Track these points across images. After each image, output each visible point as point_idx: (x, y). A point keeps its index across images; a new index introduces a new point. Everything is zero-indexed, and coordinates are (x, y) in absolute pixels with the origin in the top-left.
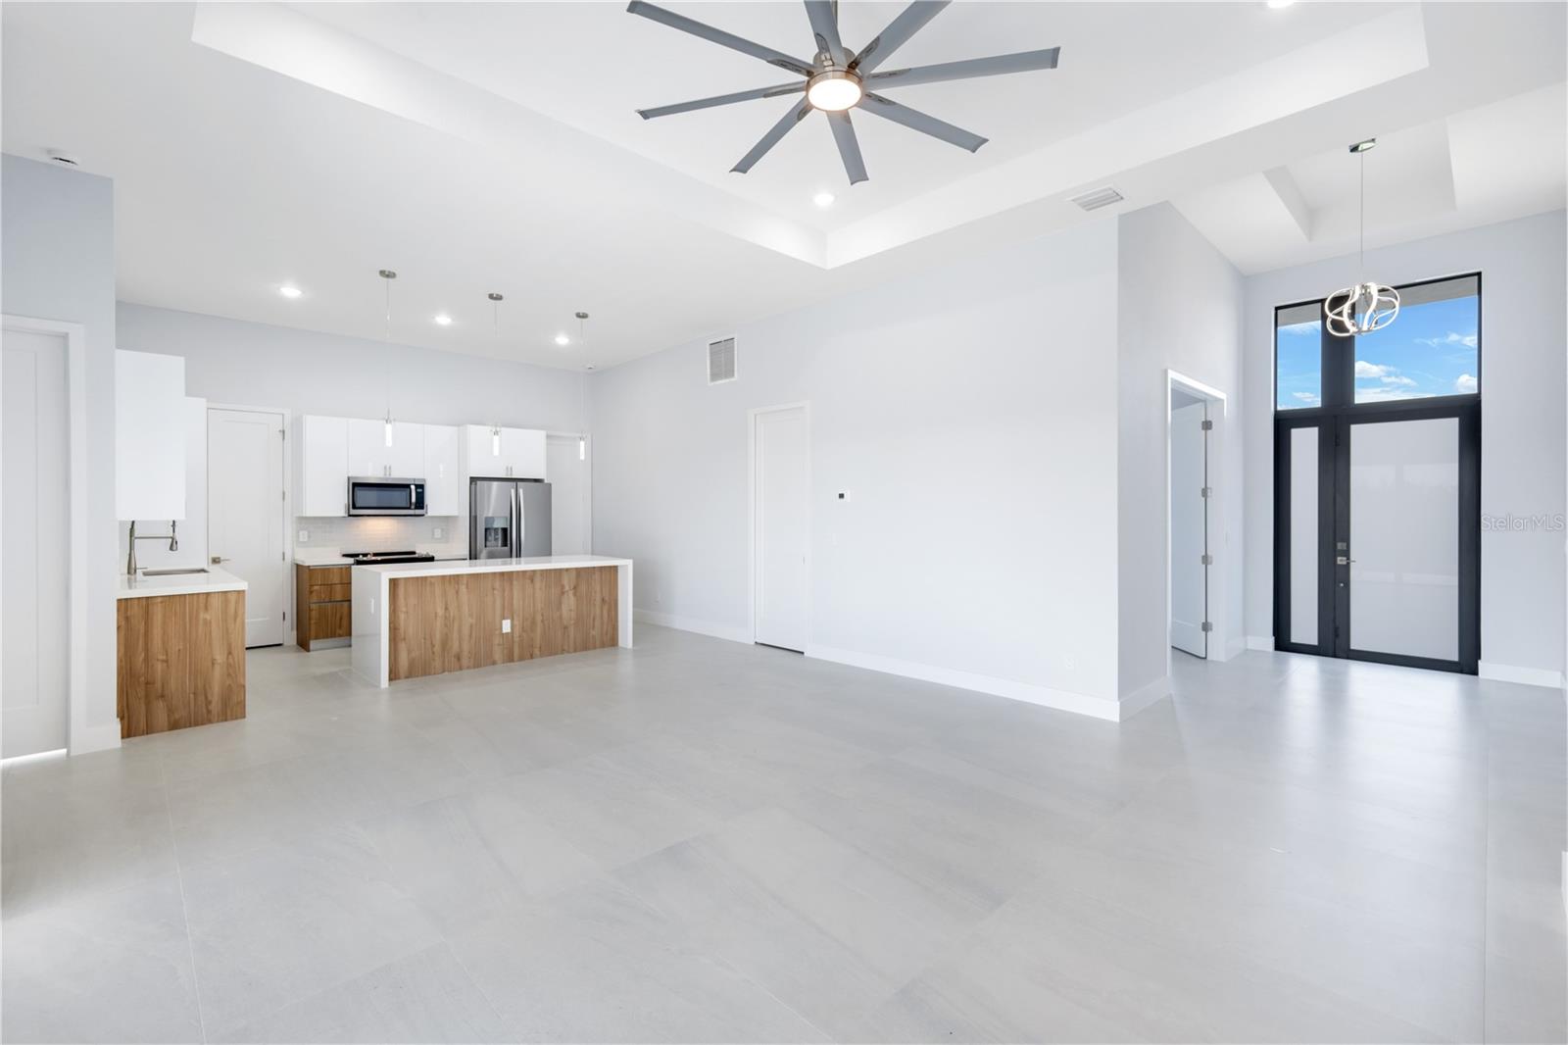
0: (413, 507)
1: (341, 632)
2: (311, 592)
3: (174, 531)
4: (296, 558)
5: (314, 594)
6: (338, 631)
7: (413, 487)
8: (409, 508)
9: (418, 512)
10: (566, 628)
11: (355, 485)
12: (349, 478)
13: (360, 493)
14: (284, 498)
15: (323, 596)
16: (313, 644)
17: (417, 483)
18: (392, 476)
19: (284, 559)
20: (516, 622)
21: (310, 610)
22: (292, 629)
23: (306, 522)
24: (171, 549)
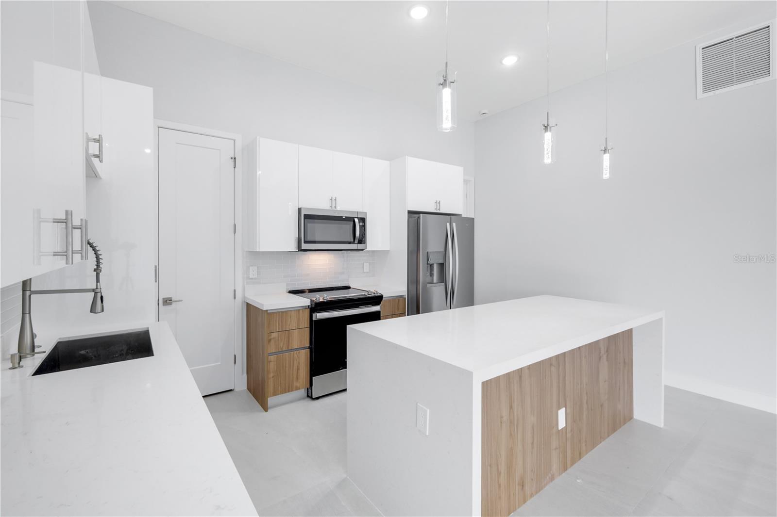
0: (356, 241)
1: (298, 385)
2: (270, 341)
3: (98, 281)
4: (246, 296)
5: (272, 341)
6: (296, 384)
7: (356, 220)
8: (354, 242)
9: (360, 246)
10: (602, 406)
11: (307, 217)
12: (300, 210)
13: (311, 225)
14: (235, 232)
15: (281, 345)
16: (271, 401)
17: (360, 216)
18: (338, 208)
19: (235, 298)
20: (568, 411)
21: (269, 362)
22: (243, 374)
23: (256, 256)
24: (93, 310)
